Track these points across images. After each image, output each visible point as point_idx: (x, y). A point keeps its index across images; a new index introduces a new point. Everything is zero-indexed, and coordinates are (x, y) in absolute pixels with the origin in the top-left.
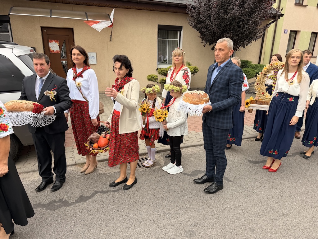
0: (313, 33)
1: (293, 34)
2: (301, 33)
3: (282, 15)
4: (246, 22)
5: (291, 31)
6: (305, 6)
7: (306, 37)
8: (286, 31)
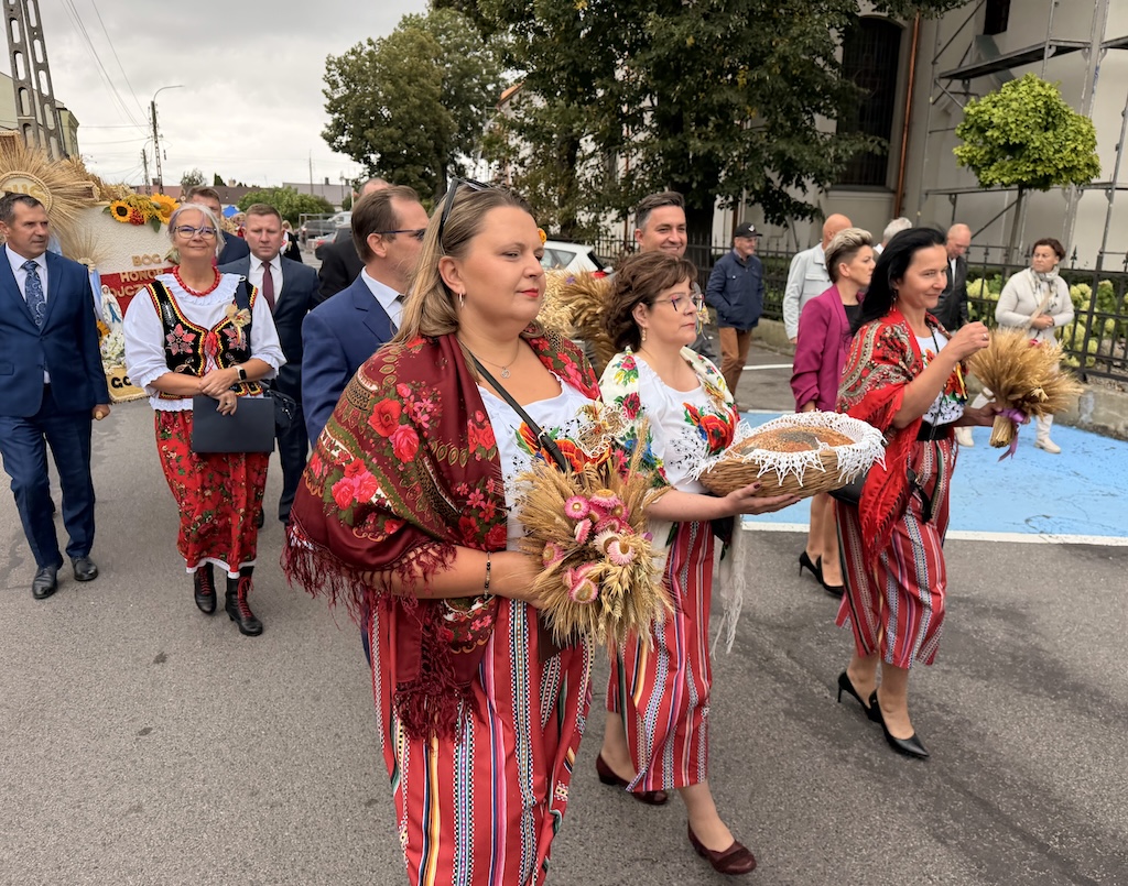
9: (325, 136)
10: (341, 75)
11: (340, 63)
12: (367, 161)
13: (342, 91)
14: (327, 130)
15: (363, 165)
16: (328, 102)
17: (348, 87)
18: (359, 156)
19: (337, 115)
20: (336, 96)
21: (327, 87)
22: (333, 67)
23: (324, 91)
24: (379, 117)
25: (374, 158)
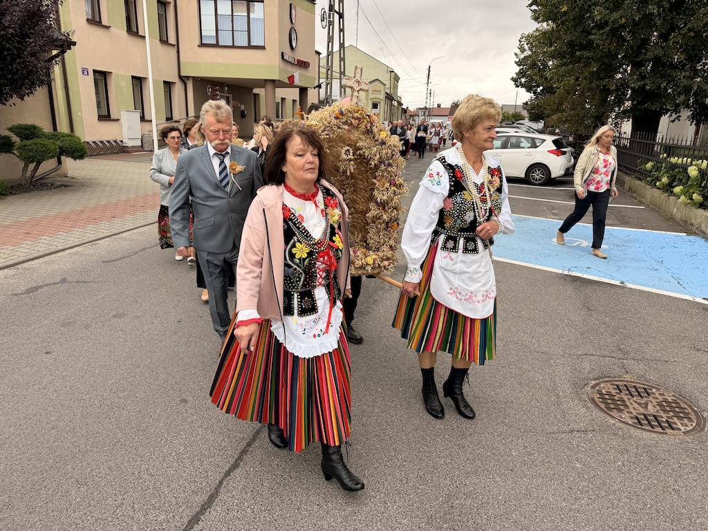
0: (133, 77)
1: (99, 77)
2: (113, 76)
3: (74, 44)
4: (15, 52)
5: (95, 72)
6: (107, 27)
7: (123, 84)
8: (85, 71)
9: (513, 79)
10: (527, 44)
12: (535, 93)
13: (528, 53)
14: (515, 76)
15: (532, 94)
16: (517, 60)
17: (531, 50)
18: (530, 89)
19: (522, 67)
20: (522, 56)
21: (518, 51)
22: (524, 39)
23: (516, 54)
24: (545, 66)
25: (539, 90)
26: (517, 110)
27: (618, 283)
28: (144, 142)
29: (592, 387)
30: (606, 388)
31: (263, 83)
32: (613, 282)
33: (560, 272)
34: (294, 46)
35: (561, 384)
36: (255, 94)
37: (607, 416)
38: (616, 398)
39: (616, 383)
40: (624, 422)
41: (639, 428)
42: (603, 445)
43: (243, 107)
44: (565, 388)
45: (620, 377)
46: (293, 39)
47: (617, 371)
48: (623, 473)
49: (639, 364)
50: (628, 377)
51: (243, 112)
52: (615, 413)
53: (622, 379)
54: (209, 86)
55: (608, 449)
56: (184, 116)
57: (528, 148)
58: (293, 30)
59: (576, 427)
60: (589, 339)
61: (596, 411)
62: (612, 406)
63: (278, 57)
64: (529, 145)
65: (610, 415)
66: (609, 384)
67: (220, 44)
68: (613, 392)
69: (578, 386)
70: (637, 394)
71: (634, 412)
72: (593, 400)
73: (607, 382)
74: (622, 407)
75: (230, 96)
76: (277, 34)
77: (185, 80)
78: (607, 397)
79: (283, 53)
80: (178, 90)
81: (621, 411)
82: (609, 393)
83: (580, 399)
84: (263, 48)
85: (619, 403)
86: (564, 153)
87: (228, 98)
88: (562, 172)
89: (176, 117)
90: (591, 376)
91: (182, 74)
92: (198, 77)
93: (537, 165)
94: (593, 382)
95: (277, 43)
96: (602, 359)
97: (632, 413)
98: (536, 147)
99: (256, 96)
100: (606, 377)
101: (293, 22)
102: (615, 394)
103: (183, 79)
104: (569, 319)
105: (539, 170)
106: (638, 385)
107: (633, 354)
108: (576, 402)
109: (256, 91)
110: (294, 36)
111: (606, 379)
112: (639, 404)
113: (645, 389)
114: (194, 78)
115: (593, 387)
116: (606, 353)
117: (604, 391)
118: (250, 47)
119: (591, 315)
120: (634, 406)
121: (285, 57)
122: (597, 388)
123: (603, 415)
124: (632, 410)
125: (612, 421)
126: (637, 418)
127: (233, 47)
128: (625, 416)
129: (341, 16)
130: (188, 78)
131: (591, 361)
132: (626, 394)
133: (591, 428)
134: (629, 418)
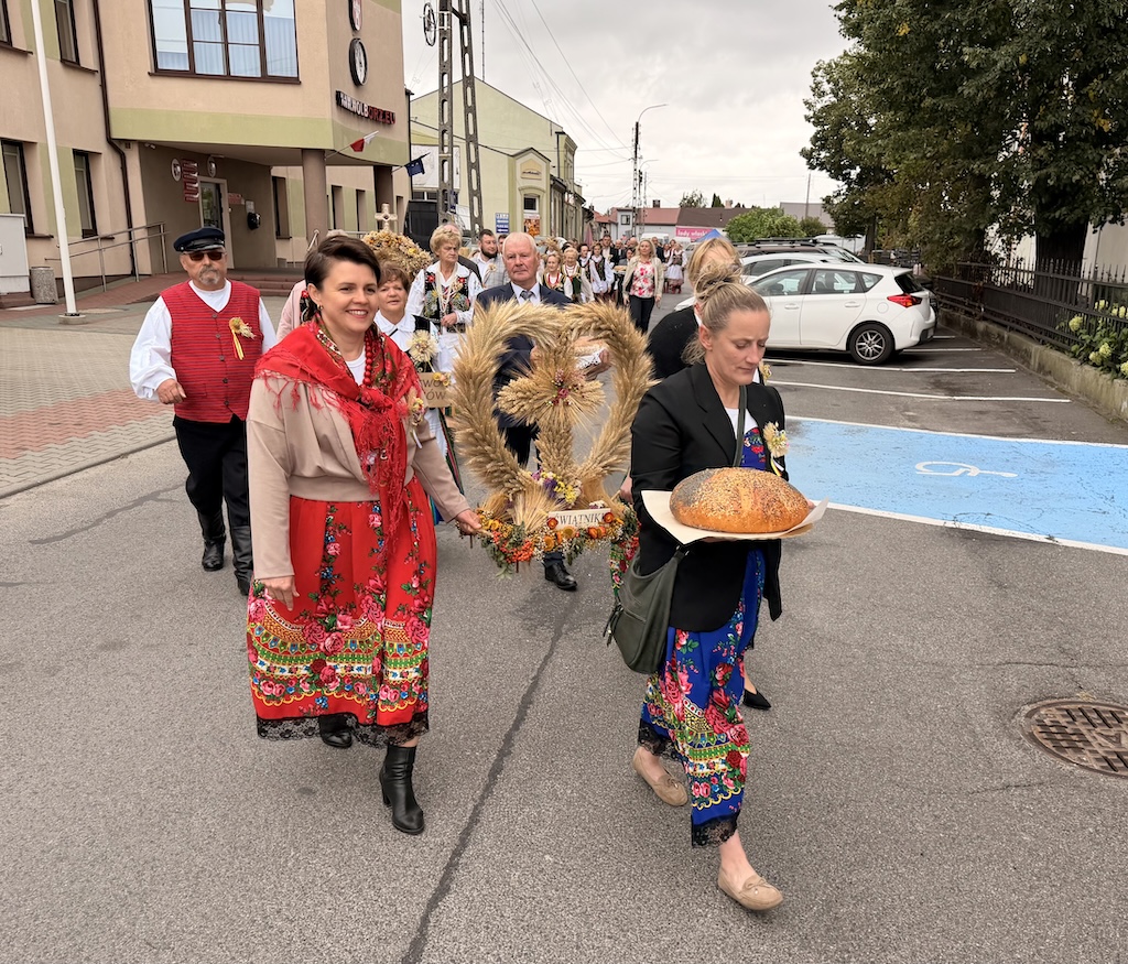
9: (803, 153)
11: (829, 70)
12: (846, 178)
13: (829, 99)
14: (809, 146)
15: (841, 183)
16: (810, 114)
17: (836, 95)
18: (837, 172)
19: (819, 127)
20: (819, 106)
21: (811, 96)
23: (806, 103)
24: (864, 126)
25: (854, 174)
26: (810, 215)
27: (1042, 538)
28: (35, 283)
29: (1027, 716)
30: (1050, 715)
31: (300, 156)
32: (1034, 537)
33: (940, 523)
34: (361, 79)
35: (976, 714)
36: (275, 178)
37: (1058, 760)
38: (1068, 730)
39: (1065, 707)
40: (1087, 768)
41: (1112, 775)
42: (1061, 805)
43: (251, 207)
44: (984, 721)
45: (1070, 696)
46: (358, 65)
47: (1063, 687)
48: (1098, 844)
49: (1097, 674)
50: (1082, 696)
51: (251, 217)
52: (1069, 754)
53: (1073, 699)
54: (175, 162)
55: (1069, 809)
56: (123, 226)
57: (851, 292)
58: (357, 45)
59: (1013, 781)
60: (1009, 636)
61: (1039, 753)
62: (1064, 744)
63: (330, 102)
64: (852, 286)
65: (1063, 758)
66: (1053, 709)
67: (198, 71)
68: (1063, 721)
69: (1004, 714)
70: (1100, 721)
71: (1101, 751)
72: (1032, 737)
73: (1049, 705)
74: (1080, 745)
75: (225, 181)
76: (324, 53)
77: (122, 148)
78: (1053, 730)
79: (338, 93)
80: (106, 171)
81: (1079, 750)
82: (1056, 724)
83: (1010, 736)
84: (295, 81)
85: (1074, 737)
86: (917, 301)
87: (218, 186)
88: (916, 339)
89: (103, 230)
90: (1022, 698)
91: (116, 135)
92: (151, 143)
93: (868, 326)
94: (1028, 708)
95: (327, 72)
96: (1036, 669)
97: (1097, 752)
98: (865, 290)
99: (279, 182)
100: (1047, 698)
101: (358, 27)
102: (1065, 724)
103: (118, 146)
104: (969, 605)
105: (872, 335)
106: (1101, 708)
107: (1085, 659)
108: (1005, 741)
109: (277, 171)
110: (359, 58)
111: (1048, 701)
112: (1107, 737)
113: (1112, 712)
114: (142, 144)
115: (1029, 715)
116: (1042, 658)
117: (1047, 721)
118: (266, 79)
119: (1005, 596)
120: (1099, 742)
121: (344, 103)
122: (1036, 716)
123: (1051, 758)
124: (1097, 748)
125: (1068, 768)
126: (1106, 760)
127: (228, 77)
128: (1088, 758)
129: (464, 20)
130: (128, 143)
131: (1017, 673)
132: (1084, 724)
133: (1036, 780)
134: (1093, 761)
